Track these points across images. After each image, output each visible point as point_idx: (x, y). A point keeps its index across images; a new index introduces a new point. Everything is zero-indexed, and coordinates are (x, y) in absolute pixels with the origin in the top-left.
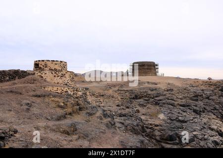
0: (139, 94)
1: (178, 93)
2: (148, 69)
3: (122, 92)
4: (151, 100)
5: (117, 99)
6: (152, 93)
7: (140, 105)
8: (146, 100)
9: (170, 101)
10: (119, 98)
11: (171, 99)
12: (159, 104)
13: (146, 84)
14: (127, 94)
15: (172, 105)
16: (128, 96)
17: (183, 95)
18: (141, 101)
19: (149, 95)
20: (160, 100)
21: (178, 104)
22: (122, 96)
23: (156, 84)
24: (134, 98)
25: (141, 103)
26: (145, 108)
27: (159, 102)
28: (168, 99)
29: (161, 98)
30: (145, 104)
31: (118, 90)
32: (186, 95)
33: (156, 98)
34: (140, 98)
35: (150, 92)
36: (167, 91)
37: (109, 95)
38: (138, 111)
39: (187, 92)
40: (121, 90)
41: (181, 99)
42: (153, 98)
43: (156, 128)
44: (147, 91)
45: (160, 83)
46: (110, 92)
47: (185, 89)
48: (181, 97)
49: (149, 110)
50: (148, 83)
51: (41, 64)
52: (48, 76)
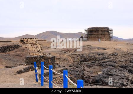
0: (88, 57)
1: (121, 57)
2: (101, 34)
3: (75, 56)
4: (97, 62)
5: (70, 62)
6: (99, 56)
7: (87, 66)
8: (92, 62)
9: (112, 63)
10: (72, 61)
11: (114, 62)
12: (102, 66)
13: (96, 49)
14: (78, 57)
15: (113, 66)
16: (79, 59)
17: (125, 59)
18: (89, 63)
19: (96, 58)
20: (104, 62)
21: (118, 66)
22: (75, 59)
23: (105, 50)
24: (83, 61)
25: (88, 64)
26: (91, 68)
27: (102, 64)
28: (111, 62)
29: (105, 61)
30: (91, 66)
31: (72, 54)
32: (128, 59)
33: (101, 61)
34: (88, 61)
35: (97, 56)
36: (112, 55)
37: (63, 58)
38: (84, 70)
39: (129, 56)
40: (74, 55)
41: (122, 62)
42: (98, 61)
43: (91, 78)
44: (95, 55)
45: (108, 48)
46: (65, 56)
47: (128, 54)
48: (122, 60)
49: (93, 70)
50: (98, 48)
51: (25, 40)
52: (29, 47)
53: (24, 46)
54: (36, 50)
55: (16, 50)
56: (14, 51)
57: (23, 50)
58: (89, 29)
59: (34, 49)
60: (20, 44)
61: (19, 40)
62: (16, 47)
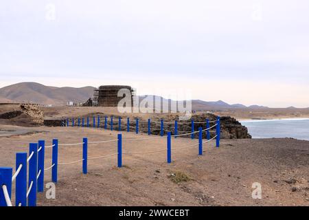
51: (26, 106)
52: (31, 114)
53: (25, 112)
54: (38, 116)
55: (19, 116)
56: (17, 118)
57: (25, 117)
58: (101, 87)
59: (36, 116)
60: (21, 110)
61: (19, 106)
62: (18, 113)
